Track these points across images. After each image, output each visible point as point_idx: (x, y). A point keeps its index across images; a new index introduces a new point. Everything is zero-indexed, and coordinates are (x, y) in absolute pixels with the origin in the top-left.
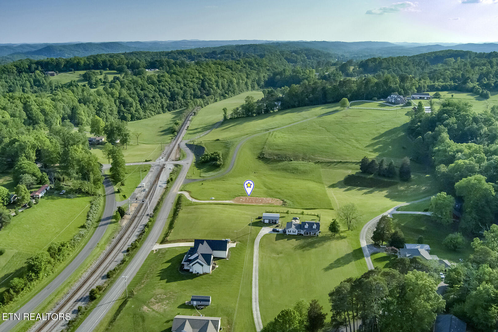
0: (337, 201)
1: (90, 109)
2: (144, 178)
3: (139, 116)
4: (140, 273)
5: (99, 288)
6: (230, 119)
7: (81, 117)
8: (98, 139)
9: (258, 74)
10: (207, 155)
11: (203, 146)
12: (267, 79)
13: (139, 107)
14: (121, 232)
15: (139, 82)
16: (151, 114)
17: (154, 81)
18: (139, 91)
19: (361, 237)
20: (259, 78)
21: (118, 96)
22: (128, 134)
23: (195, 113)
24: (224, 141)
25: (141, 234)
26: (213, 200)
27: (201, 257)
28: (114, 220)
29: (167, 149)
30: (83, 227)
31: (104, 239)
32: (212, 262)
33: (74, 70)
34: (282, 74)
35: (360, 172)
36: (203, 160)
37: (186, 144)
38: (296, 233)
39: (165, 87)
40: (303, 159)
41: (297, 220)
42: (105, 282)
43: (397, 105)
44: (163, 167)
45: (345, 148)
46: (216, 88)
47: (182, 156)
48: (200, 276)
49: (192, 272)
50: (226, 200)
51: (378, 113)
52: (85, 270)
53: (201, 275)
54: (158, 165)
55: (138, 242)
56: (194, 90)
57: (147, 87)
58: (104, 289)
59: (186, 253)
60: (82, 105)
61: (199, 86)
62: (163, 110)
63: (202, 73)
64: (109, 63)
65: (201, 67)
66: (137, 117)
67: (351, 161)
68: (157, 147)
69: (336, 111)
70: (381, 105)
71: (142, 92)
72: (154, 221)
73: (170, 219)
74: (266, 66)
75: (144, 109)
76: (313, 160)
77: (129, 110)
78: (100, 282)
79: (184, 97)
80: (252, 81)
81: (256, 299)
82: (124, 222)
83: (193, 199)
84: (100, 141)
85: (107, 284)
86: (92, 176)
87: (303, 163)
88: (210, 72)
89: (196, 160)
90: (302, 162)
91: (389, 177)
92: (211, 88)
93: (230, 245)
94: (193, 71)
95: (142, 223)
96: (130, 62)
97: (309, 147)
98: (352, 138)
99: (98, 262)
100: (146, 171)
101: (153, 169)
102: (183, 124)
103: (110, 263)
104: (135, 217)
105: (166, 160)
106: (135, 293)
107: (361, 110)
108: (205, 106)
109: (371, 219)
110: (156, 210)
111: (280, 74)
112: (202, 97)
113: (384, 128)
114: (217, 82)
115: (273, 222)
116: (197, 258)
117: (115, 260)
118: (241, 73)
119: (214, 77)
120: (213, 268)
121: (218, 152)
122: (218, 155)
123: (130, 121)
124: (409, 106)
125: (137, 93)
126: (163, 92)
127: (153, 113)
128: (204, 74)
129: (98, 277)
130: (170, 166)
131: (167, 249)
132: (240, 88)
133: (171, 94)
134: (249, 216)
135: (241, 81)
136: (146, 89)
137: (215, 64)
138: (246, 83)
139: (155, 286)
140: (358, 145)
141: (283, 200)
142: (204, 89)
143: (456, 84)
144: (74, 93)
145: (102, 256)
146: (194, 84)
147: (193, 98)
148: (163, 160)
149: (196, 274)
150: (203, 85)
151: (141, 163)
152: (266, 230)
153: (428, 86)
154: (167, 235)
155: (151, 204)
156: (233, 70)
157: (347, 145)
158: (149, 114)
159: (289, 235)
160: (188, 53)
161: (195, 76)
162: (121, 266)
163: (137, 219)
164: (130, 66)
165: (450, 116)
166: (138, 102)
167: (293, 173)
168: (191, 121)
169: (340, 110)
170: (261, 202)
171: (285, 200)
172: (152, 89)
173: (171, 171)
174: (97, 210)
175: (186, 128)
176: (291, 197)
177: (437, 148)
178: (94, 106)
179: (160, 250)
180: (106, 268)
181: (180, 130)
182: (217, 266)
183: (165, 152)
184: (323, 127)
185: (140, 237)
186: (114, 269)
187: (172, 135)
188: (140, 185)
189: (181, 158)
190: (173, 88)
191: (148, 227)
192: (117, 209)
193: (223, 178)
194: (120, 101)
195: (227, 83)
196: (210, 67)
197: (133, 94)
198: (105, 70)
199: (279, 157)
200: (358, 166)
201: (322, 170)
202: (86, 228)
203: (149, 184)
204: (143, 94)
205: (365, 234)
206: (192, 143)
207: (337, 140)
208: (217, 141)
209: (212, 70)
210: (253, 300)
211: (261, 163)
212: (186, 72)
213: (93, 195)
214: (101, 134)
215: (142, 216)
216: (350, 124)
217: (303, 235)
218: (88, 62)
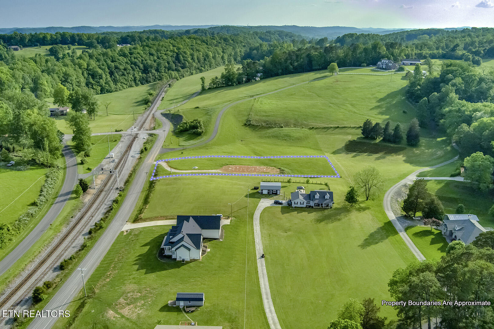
0: (343, 169)
1: (54, 79)
2: (113, 148)
3: (109, 88)
4: (106, 262)
5: (48, 285)
6: (209, 89)
7: (44, 87)
8: (61, 109)
9: (234, 49)
10: (186, 123)
11: (181, 114)
12: (243, 54)
13: (109, 79)
14: (83, 210)
15: (109, 54)
16: (123, 86)
17: (126, 53)
18: (109, 62)
19: (386, 208)
20: (236, 53)
21: (86, 67)
22: (96, 102)
23: (170, 85)
24: (204, 109)
25: (108, 212)
26: (196, 169)
27: (187, 239)
28: (74, 195)
29: (140, 119)
30: (34, 204)
31: (60, 219)
32: (202, 244)
33: (40, 45)
34: (259, 49)
35: (362, 137)
36: (182, 128)
37: (162, 114)
38: (304, 206)
39: (137, 59)
40: (295, 125)
41: (302, 190)
42: (57, 276)
43: (389, 71)
44: (136, 137)
45: (340, 113)
46: (191, 61)
47: (157, 126)
48: (185, 264)
49: (175, 259)
50: (212, 169)
51: (372, 79)
52: (31, 260)
53: (188, 263)
54: (131, 135)
55: (104, 221)
56: (168, 63)
57: (118, 59)
58: (54, 285)
59: (166, 234)
60: (45, 74)
61: (174, 59)
62: (135, 83)
63: (176, 46)
64: (77, 38)
65: (175, 41)
66: (107, 90)
67: (349, 126)
68: (128, 117)
69: (326, 77)
70: (373, 70)
71: (113, 64)
72: (125, 196)
73: (145, 193)
74: (241, 42)
75: (115, 81)
76: (306, 126)
77: (99, 82)
78: (50, 276)
79: (157, 70)
80: (228, 56)
81: (267, 294)
82: (88, 198)
83: (172, 169)
84: (65, 112)
85: (59, 278)
86: (46, 143)
87: (295, 130)
88: (185, 45)
89: (174, 129)
90: (294, 128)
91: (395, 142)
92: (187, 61)
93: (225, 222)
94: (167, 44)
95: (109, 198)
96: (101, 38)
97: (301, 112)
98: (347, 102)
99: (49, 249)
100: (116, 141)
101: (125, 139)
102: (158, 95)
103: (65, 250)
104: (101, 191)
105: (139, 130)
106: (97, 291)
107: (352, 76)
108: (180, 79)
109: (390, 187)
110: (127, 182)
111: (257, 49)
112: (177, 70)
113: (380, 92)
114: (192, 55)
115: (273, 193)
116: (182, 239)
117: (73, 245)
118: (217, 48)
119: (189, 50)
120: (204, 252)
121: (199, 119)
122: (199, 123)
123: (100, 94)
124: (401, 71)
125: (107, 64)
126: (135, 64)
127: (125, 86)
128: (178, 47)
129: (48, 270)
130: (143, 136)
131: (141, 230)
132: (217, 62)
133: (144, 66)
134: (242, 187)
135: (217, 55)
136: (117, 60)
137: (190, 38)
138: (223, 58)
139: (126, 280)
140: (354, 110)
141: (279, 169)
142: (179, 63)
143: (444, 52)
144: (36, 63)
145: (56, 241)
146: (169, 57)
147: (167, 71)
148: (135, 129)
149: (180, 261)
150: (177, 58)
151: (110, 133)
152: (266, 203)
153: (415, 54)
154: (141, 211)
155: (121, 176)
156: (209, 44)
157: (342, 110)
158: (120, 86)
159: (295, 207)
160: (161, 33)
161: (169, 49)
162: (80, 252)
163: (103, 193)
164: (100, 41)
165: (455, 76)
166: (108, 74)
167: (285, 140)
168: (166, 92)
169: (330, 76)
170: (255, 171)
171: (282, 168)
172: (123, 61)
173: (145, 141)
174: (54, 184)
175: (161, 99)
176: (288, 165)
177: (447, 109)
178: (58, 77)
179: (132, 230)
180: (60, 256)
181: (154, 101)
182: (209, 250)
183: (138, 122)
184: (313, 93)
185: (107, 215)
186: (71, 257)
187: (145, 106)
188: (108, 156)
189: (156, 128)
190: (146, 61)
191: (117, 203)
192: (78, 182)
193: (206, 147)
194: (88, 73)
195: (203, 56)
196: (184, 41)
197: (103, 65)
198: (73, 45)
199: (267, 124)
200: (360, 131)
201: (319, 137)
202: (37, 206)
203: (119, 154)
204: (114, 66)
205: (389, 203)
206: (168, 112)
207: (331, 105)
208: (196, 109)
209: (187, 44)
210: (264, 296)
211: (248, 130)
212: (159, 45)
213: (50, 167)
214: (66, 105)
215: (110, 190)
216: (342, 89)
217: (312, 207)
218: (55, 37)
